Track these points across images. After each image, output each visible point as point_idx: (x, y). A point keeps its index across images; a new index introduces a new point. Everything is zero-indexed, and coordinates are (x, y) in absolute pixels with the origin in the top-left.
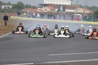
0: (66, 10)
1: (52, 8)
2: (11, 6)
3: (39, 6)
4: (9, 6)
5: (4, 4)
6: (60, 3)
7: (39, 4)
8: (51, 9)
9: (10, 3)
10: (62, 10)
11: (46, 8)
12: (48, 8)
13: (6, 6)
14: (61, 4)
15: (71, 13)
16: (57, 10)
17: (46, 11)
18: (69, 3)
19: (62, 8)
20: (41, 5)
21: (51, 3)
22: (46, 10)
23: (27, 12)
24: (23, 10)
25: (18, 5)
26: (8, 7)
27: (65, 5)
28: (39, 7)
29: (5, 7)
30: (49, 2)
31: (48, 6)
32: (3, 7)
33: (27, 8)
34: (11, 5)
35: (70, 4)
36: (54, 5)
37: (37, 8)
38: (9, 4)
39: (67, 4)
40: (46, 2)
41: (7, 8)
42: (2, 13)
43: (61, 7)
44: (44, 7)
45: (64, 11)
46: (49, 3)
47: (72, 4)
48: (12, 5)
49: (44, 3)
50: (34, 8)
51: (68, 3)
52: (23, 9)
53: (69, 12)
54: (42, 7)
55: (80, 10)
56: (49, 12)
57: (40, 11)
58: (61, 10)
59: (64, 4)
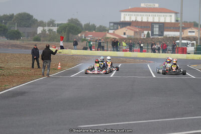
0: (166, 33)
1: (137, 30)
2: (56, 28)
3: (112, 26)
4: (51, 28)
5: (42, 24)
6: (153, 19)
7: (110, 23)
8: (136, 32)
9: (54, 21)
10: (157, 33)
11: (124, 30)
12: (128, 30)
13: (47, 28)
14: (156, 20)
15: (174, 37)
16: (146, 32)
17: (125, 36)
18: (171, 19)
19: (157, 29)
20: (115, 23)
21: (134, 20)
22: (125, 34)
23: (87, 38)
24: (79, 35)
25: (68, 24)
26: (49, 30)
27: (163, 23)
28: (112, 28)
29: (43, 29)
30: (130, 18)
31: (130, 26)
32: (40, 30)
33: (87, 30)
34: (55, 26)
35: (173, 21)
36: (142, 22)
37: (108, 31)
38: (51, 23)
39: (168, 20)
40: (124, 18)
41: (47, 32)
42: (37, 42)
43: (155, 26)
44: (121, 28)
45: (162, 35)
46: (131, 20)
47: (177, 21)
48: (58, 25)
49: (122, 20)
50: (103, 29)
51: (169, 18)
52: (80, 32)
53: (170, 37)
54: (117, 29)
55: (194, 32)
56: (129, 38)
57: (112, 36)
58: (155, 33)
59: (162, 20)
